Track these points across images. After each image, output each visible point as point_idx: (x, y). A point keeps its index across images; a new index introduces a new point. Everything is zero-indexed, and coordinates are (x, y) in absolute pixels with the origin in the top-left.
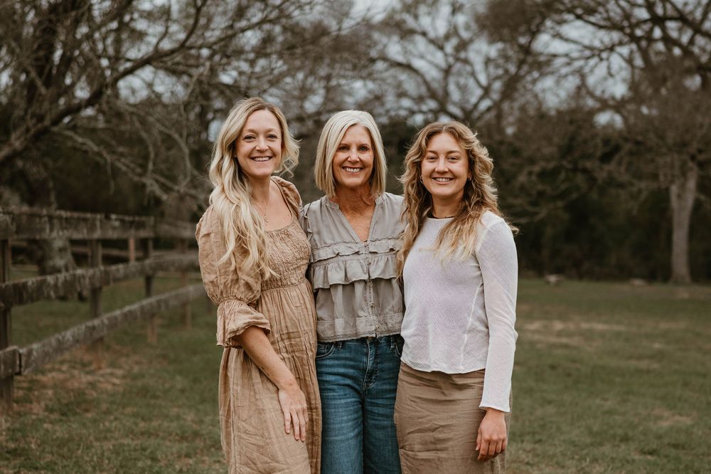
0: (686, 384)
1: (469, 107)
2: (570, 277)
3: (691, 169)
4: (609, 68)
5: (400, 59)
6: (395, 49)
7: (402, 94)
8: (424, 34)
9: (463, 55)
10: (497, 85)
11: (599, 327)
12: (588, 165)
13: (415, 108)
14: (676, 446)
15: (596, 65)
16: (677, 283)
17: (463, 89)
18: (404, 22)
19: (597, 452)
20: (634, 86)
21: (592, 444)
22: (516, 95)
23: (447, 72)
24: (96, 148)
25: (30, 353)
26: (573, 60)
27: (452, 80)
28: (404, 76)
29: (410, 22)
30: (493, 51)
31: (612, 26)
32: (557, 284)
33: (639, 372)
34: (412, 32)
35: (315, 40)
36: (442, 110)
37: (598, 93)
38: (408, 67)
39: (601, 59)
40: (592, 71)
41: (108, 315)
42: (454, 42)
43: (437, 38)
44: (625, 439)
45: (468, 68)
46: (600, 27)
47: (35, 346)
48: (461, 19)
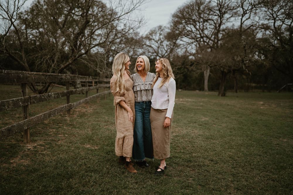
0: (207, 112)
1: (163, 55)
2: (183, 90)
3: (208, 68)
4: (192, 47)
5: (149, 45)
6: (148, 43)
7: (149, 52)
8: (154, 40)
9: (162, 44)
10: (169, 50)
11: (190, 100)
12: (188, 67)
13: (152, 55)
14: (205, 124)
15: (189, 46)
16: (205, 91)
17: (162, 51)
18: (150, 37)
19: (190, 125)
20: (197, 51)
21: (189, 124)
22: (173, 52)
23: (158, 47)
24: (87, 63)
25: (74, 104)
26: (185, 45)
27: (159, 49)
28: (150, 48)
29: (151, 37)
30: (168, 43)
31: (192, 38)
32: (181, 91)
33: (198, 109)
34: (151, 39)
35: (131, 41)
36: (157, 55)
37: (190, 52)
38: (150, 46)
39: (190, 45)
40: (188, 48)
41: (89, 97)
42: (160, 41)
43: (156, 40)
44: (195, 122)
45: (163, 47)
46: (190, 39)
47: (75, 103)
48: (161, 37)
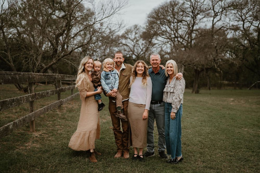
1: (139, 53)
3: (183, 66)
4: (167, 46)
5: (125, 44)
6: (124, 41)
7: (125, 50)
8: (130, 38)
9: (137, 43)
10: (144, 49)
13: (128, 53)
15: (164, 46)
17: (137, 50)
18: (125, 36)
20: (172, 50)
22: (148, 51)
23: (134, 46)
26: (160, 45)
27: (135, 48)
28: (125, 47)
29: (127, 36)
30: (144, 42)
31: (168, 38)
34: (127, 38)
36: (133, 54)
37: (165, 51)
38: (127, 45)
39: (165, 45)
40: (163, 47)
41: (74, 94)
42: (136, 40)
43: (132, 39)
45: (139, 45)
46: (165, 38)
47: (64, 100)
